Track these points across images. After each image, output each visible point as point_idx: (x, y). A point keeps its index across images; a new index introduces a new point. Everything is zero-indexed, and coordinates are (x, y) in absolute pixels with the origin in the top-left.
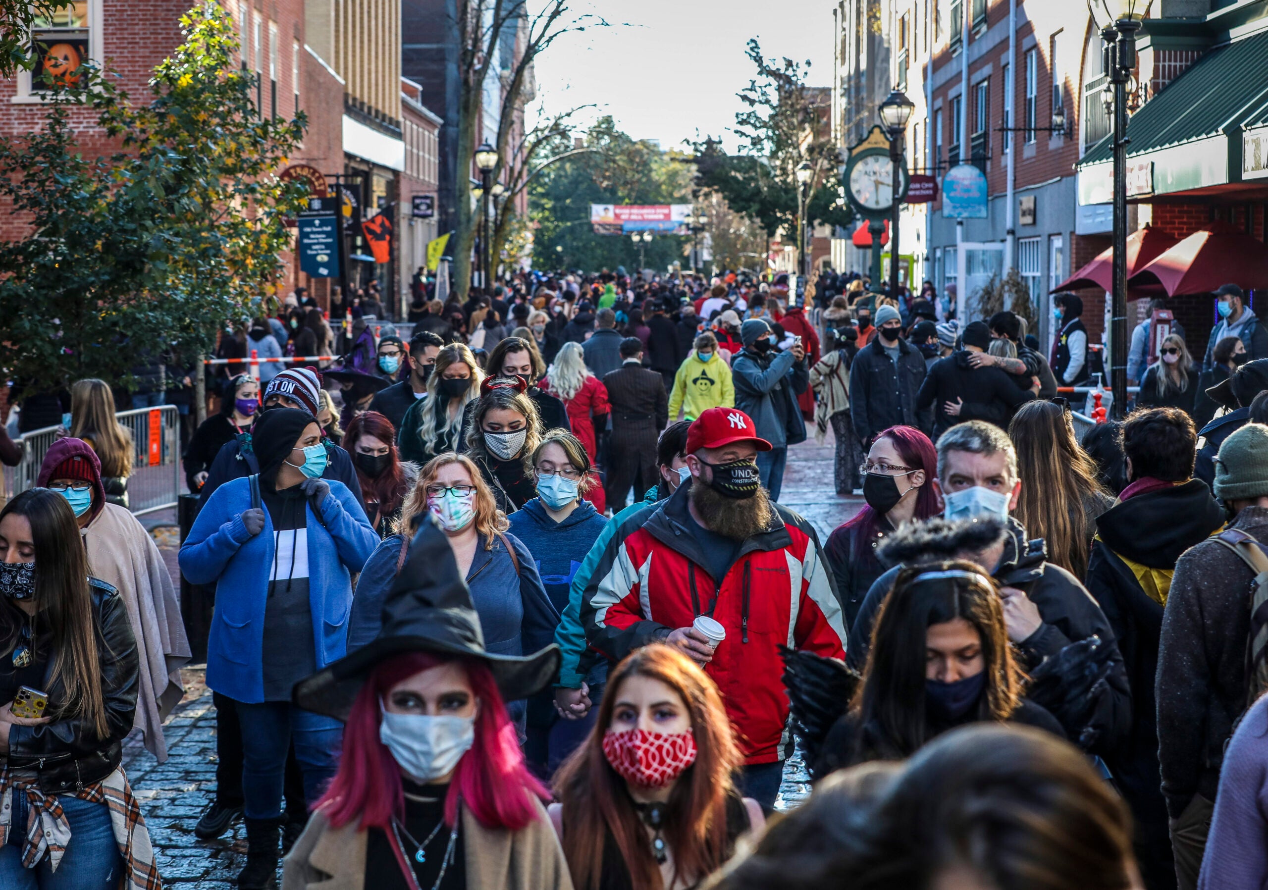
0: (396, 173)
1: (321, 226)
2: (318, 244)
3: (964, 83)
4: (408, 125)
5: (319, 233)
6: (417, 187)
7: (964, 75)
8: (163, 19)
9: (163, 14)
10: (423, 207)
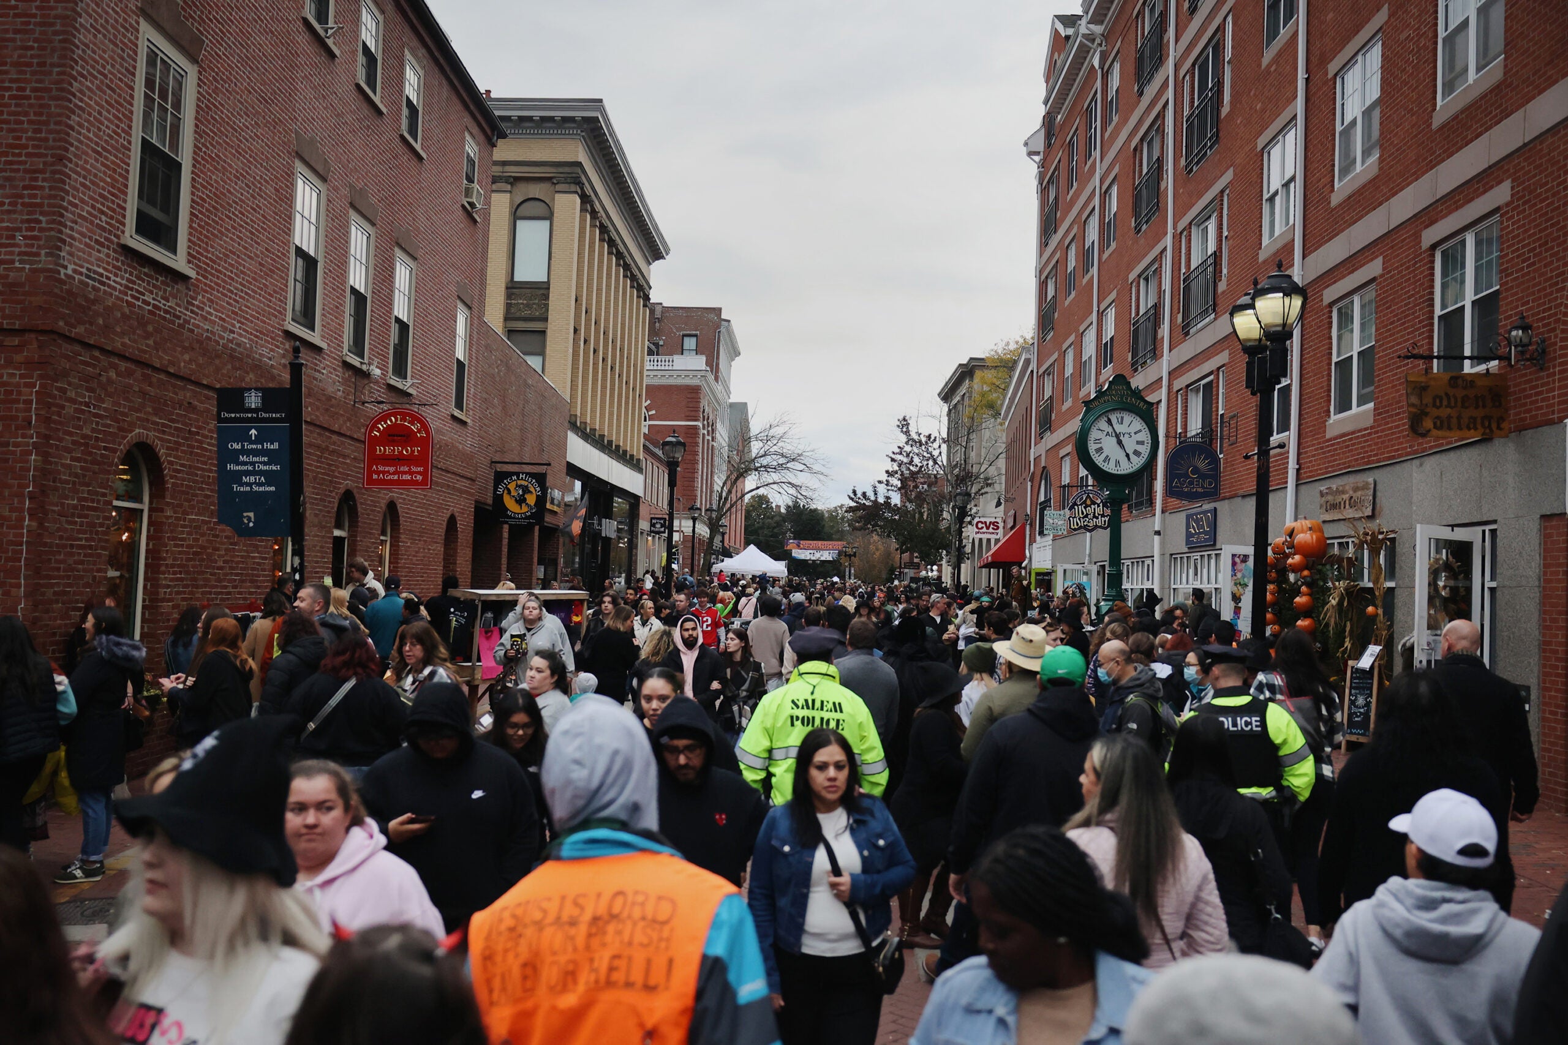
0: (636, 498)
1: (259, 440)
2: (253, 473)
3: (1164, 390)
4: (648, 464)
5: (255, 452)
6: (654, 511)
7: (1165, 382)
8: (13, 64)
9: (16, 55)
10: (658, 526)
